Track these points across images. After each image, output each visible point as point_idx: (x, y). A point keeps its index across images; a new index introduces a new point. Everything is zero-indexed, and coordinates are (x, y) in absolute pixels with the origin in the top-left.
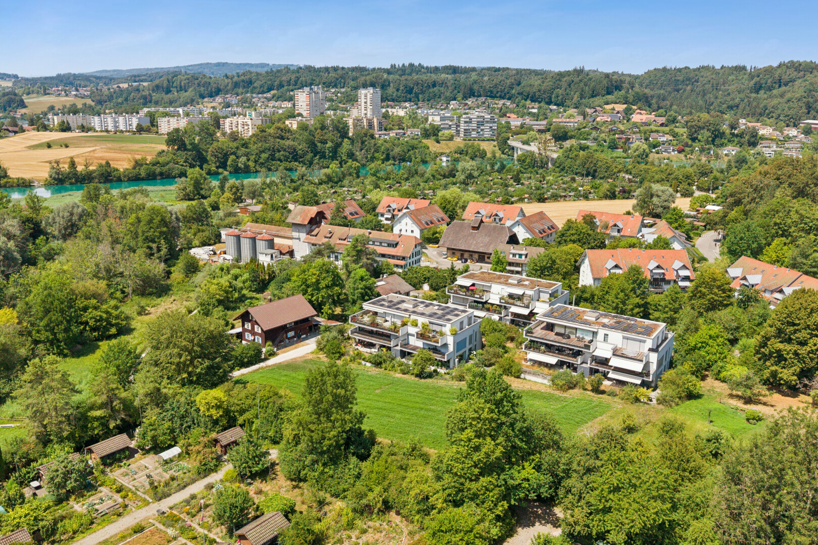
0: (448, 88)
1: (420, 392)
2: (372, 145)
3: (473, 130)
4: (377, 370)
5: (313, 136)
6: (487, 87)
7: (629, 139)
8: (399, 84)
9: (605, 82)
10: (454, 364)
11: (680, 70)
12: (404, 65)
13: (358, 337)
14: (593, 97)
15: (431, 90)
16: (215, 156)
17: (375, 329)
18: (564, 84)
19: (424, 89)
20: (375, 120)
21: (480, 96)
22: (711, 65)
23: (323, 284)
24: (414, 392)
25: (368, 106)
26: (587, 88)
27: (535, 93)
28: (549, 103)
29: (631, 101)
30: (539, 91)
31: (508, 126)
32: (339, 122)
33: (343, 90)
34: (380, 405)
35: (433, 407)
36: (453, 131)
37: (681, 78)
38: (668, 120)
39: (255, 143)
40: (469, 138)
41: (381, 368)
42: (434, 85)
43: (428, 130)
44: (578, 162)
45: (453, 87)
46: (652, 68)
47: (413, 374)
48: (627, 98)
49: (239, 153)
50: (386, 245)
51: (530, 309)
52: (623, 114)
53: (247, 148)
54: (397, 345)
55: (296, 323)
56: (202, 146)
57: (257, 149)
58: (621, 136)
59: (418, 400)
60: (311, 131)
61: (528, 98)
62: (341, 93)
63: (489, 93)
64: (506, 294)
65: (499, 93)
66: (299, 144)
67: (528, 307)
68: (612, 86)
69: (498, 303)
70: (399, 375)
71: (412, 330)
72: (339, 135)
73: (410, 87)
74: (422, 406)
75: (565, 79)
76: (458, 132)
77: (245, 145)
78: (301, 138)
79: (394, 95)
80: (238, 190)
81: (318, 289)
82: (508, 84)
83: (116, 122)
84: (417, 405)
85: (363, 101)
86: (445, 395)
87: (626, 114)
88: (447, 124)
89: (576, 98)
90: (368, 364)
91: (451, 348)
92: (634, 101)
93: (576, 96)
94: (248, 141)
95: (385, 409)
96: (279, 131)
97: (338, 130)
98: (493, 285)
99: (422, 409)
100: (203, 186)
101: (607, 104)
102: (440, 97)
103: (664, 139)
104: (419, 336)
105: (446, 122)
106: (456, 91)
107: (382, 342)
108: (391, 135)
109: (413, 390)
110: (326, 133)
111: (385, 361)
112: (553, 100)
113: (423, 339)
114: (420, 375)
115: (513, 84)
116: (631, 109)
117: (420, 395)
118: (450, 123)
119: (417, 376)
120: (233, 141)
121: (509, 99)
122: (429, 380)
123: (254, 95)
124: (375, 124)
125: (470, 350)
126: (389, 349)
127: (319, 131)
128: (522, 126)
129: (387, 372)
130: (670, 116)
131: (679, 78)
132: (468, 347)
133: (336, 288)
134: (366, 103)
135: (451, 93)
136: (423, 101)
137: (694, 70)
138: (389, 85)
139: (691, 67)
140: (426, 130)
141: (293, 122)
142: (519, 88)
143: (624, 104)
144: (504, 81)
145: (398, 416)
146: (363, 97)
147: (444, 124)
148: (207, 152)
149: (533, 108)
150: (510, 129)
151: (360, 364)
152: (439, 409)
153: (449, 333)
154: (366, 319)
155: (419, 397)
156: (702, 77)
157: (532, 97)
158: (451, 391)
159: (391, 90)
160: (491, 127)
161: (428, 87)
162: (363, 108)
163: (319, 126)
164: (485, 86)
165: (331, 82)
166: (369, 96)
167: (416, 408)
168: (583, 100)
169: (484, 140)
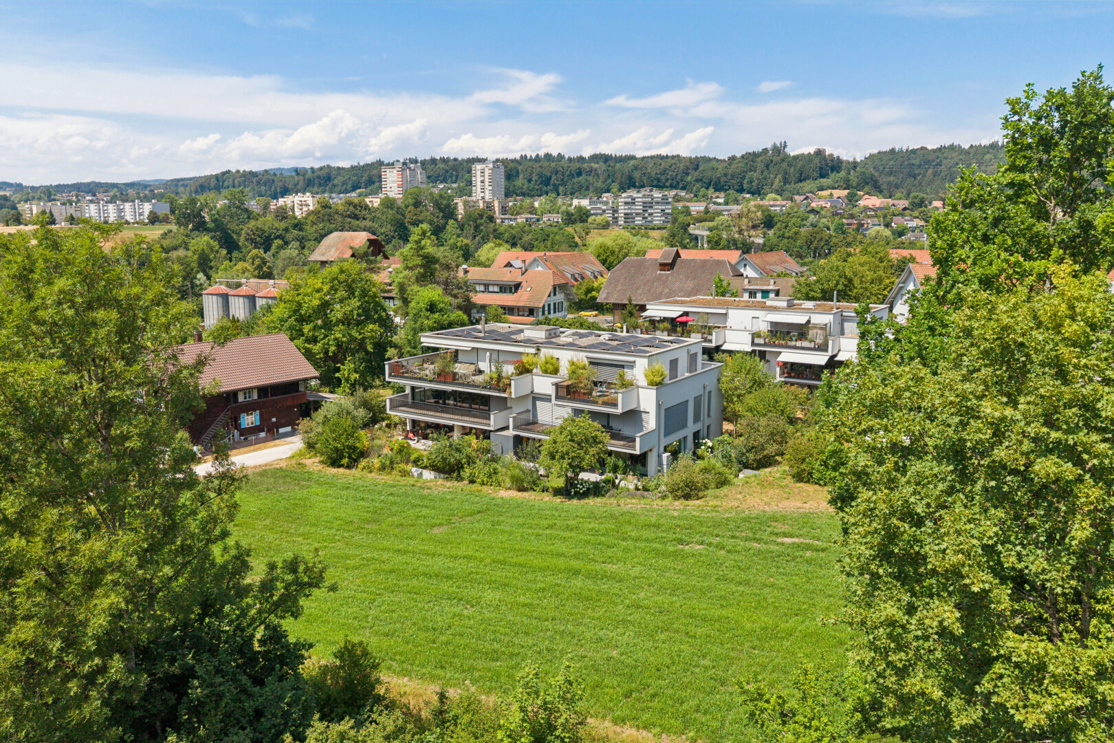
0: (598, 176)
1: (569, 528)
2: (491, 230)
3: (638, 214)
4: (449, 484)
5: (403, 215)
6: (653, 173)
7: (863, 225)
8: (531, 173)
9: (817, 161)
10: (660, 463)
11: (914, 151)
12: (538, 155)
13: (408, 415)
14: (801, 181)
15: (576, 180)
16: (252, 240)
17: (449, 388)
18: (760, 165)
19: (566, 179)
20: (496, 204)
21: (643, 186)
22: (956, 143)
23: (338, 312)
24: (551, 527)
25: (487, 186)
26: (792, 169)
27: (719, 178)
28: (741, 190)
29: (854, 185)
30: (725, 175)
31: (687, 212)
32: (441, 196)
33: (455, 185)
34: (438, 564)
35: (609, 567)
36: (608, 216)
37: (917, 162)
38: (912, 204)
39: (313, 223)
40: (632, 225)
41: (460, 479)
42: (579, 174)
43: (572, 215)
44: (799, 243)
45: (606, 174)
46: (875, 151)
47: (545, 490)
48: (849, 181)
49: (289, 236)
50: (496, 289)
51: (830, 353)
52: (846, 201)
53: (301, 230)
54: (506, 428)
55: (263, 390)
56: (233, 226)
57: (316, 232)
58: (850, 221)
59: (561, 547)
60: (399, 208)
61: (709, 184)
62: (452, 189)
63: (655, 182)
64: (764, 327)
65: (670, 182)
66: (381, 226)
67: (823, 348)
68: (827, 165)
69: (749, 348)
70: (508, 495)
71: (544, 385)
72: (441, 214)
73: (546, 176)
74: (575, 564)
75: (760, 159)
76: (616, 219)
77: (299, 226)
78: (384, 218)
79: (525, 187)
80: (265, 263)
81: (328, 326)
82: (682, 168)
83: (120, 211)
84: (561, 562)
85: (479, 179)
86: (646, 534)
87: (850, 201)
88: (599, 209)
89: (777, 183)
90: (428, 475)
91: (651, 422)
92: (858, 185)
93: (777, 180)
94: (302, 220)
95: (448, 577)
96: (351, 208)
97: (440, 209)
98: (732, 313)
99: (576, 573)
100: (212, 264)
101: (822, 189)
102: (587, 189)
103: (911, 224)
104: (563, 392)
105: (599, 206)
106: (610, 181)
107: (468, 422)
108: (519, 221)
109: (545, 523)
110: (421, 212)
111: (470, 461)
112: (745, 186)
113: (573, 400)
114: (570, 490)
115: (688, 169)
116: (856, 195)
117: (568, 534)
118: (604, 208)
119: (557, 492)
120: (281, 221)
121: (684, 188)
122: (592, 502)
123: (334, 195)
124: (497, 209)
125: (696, 435)
126: (486, 435)
127: (411, 208)
128: (707, 211)
129: (476, 487)
130: (915, 197)
131: (914, 162)
132: (692, 427)
133: (371, 326)
134: (482, 182)
135: (604, 182)
136: (565, 194)
137: (934, 151)
138: (517, 175)
139: (930, 147)
140: (569, 214)
141: (374, 200)
142: (697, 173)
143: (845, 189)
144: (675, 164)
145: (490, 596)
146: (479, 173)
147: (595, 209)
148: (239, 234)
149: (718, 197)
150: (690, 215)
151: (405, 473)
152: (636, 571)
153: (642, 381)
154: (430, 369)
155: (564, 539)
156: (946, 158)
157: (716, 184)
158: (663, 521)
159: (520, 182)
160: (663, 210)
161: (571, 176)
162: (479, 190)
163: (411, 201)
164: (650, 173)
165: (439, 176)
166: (487, 172)
167: (555, 571)
168: (787, 186)
169: (653, 229)
